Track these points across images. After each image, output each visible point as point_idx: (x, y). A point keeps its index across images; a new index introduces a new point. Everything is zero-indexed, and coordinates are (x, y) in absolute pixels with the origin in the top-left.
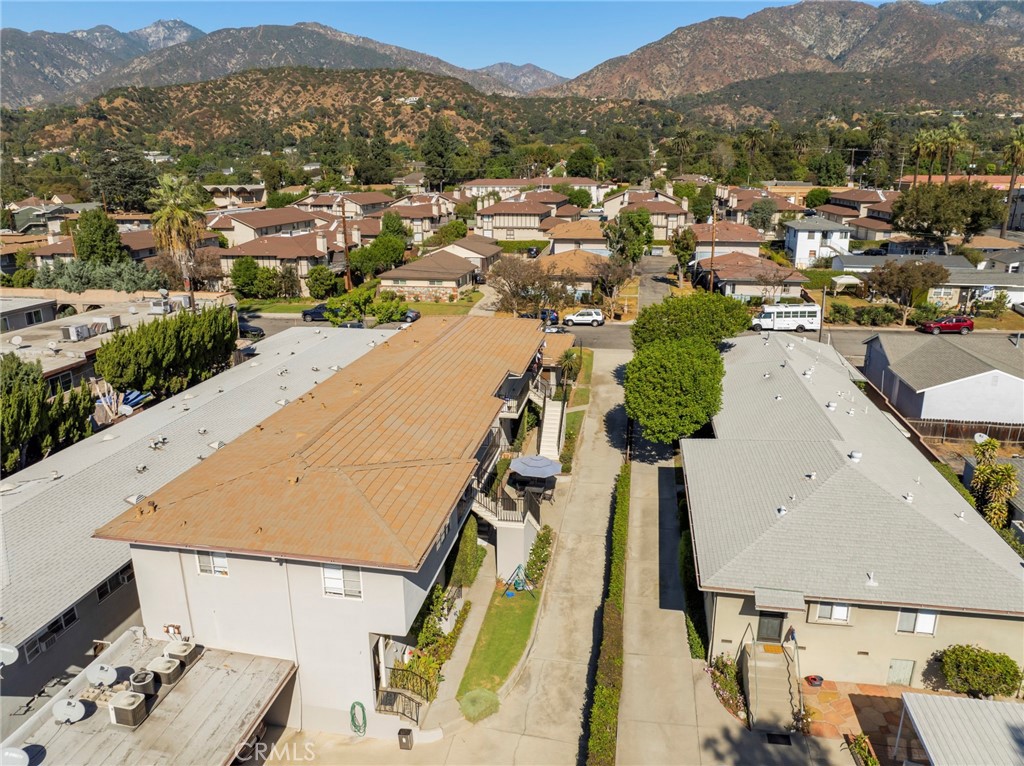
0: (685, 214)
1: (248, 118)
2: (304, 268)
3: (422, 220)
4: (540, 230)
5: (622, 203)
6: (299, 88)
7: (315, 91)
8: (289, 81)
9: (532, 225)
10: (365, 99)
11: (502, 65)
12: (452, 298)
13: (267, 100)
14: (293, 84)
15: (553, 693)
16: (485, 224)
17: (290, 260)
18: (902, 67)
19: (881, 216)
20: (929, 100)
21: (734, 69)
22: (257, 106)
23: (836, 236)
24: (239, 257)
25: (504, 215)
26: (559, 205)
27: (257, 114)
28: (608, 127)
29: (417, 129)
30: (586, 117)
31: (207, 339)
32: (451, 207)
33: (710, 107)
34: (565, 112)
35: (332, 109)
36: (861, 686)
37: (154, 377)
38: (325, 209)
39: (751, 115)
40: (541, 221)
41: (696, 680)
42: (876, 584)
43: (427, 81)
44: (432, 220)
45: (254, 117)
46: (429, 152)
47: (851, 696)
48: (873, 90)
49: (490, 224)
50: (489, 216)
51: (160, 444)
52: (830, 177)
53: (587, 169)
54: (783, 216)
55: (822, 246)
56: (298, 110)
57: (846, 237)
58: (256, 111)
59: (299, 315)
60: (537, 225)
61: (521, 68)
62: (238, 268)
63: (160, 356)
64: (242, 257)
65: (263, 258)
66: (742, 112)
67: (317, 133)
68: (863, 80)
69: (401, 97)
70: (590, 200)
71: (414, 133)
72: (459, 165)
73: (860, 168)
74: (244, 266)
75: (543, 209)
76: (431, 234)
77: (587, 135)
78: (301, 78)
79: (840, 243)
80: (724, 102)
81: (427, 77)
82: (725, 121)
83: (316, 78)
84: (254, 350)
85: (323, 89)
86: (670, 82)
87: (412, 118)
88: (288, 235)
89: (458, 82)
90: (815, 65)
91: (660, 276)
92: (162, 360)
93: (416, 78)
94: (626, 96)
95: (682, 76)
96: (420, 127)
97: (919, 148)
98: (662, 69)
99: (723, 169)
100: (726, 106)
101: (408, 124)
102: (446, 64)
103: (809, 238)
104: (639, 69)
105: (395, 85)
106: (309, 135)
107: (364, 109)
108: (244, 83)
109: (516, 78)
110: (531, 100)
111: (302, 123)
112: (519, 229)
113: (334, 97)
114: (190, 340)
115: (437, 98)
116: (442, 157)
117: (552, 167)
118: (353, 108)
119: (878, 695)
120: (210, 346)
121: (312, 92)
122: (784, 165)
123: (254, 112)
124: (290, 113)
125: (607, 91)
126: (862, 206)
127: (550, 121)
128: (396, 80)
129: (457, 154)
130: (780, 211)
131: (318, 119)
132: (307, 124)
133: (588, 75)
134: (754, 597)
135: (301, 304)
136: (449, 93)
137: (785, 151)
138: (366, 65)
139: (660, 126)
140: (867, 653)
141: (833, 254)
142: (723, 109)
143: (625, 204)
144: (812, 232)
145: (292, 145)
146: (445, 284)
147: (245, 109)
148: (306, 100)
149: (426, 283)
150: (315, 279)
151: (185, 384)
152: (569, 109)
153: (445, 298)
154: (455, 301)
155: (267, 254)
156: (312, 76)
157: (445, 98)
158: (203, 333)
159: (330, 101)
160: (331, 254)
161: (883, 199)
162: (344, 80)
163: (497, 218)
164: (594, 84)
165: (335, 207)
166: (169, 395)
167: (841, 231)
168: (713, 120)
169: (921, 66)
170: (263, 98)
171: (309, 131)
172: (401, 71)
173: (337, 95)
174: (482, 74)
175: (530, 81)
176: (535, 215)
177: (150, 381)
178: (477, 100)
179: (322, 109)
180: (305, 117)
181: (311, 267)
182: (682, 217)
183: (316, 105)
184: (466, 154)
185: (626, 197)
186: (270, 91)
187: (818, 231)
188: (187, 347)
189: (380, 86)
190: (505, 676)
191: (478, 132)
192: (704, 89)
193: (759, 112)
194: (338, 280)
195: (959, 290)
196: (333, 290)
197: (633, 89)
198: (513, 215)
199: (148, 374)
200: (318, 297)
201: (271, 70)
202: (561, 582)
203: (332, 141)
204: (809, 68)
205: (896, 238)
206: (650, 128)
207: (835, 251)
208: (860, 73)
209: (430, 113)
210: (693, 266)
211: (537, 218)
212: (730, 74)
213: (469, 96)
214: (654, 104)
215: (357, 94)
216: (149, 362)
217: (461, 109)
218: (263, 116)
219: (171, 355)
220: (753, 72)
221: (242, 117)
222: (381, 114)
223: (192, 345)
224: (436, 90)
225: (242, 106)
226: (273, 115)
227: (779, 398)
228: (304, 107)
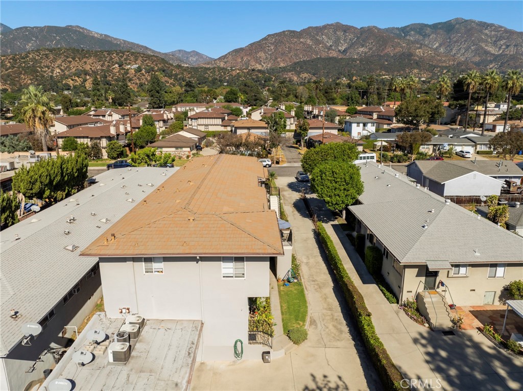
0: (294, 117)
1: (42, 74)
2: (104, 143)
3: (159, 121)
4: (222, 126)
5: (260, 113)
6: (71, 59)
7: (80, 61)
8: (65, 56)
9: (218, 123)
10: (109, 66)
11: (180, 51)
12: (188, 157)
13: (52, 65)
14: (68, 57)
15: (331, 327)
16: (193, 123)
17: (96, 138)
18: (372, 56)
19: (384, 117)
20: (385, 71)
21: (296, 55)
22: (47, 69)
23: (369, 125)
24: (65, 137)
25: (203, 118)
26: (229, 114)
27: (47, 72)
28: (237, 82)
29: (138, 82)
30: (226, 77)
31: (75, 171)
32: (172, 115)
33: (286, 73)
34: (215, 75)
35: (90, 70)
36: (473, 307)
37: (49, 190)
38: (101, 117)
39: (305, 78)
40: (222, 121)
41: (397, 313)
42: (479, 254)
43: (142, 57)
44: (164, 121)
45: (45, 74)
46: (152, 91)
47: (470, 311)
48: (360, 66)
49: (196, 123)
50: (195, 119)
51: (72, 221)
52: (353, 103)
53: (235, 100)
54: (340, 118)
55: (363, 130)
56: (71, 71)
57: (374, 126)
58: (46, 71)
59: (105, 168)
60: (221, 123)
61: (189, 53)
62: (66, 143)
63: (52, 178)
64: (68, 137)
65: (80, 137)
66: (301, 76)
67: (82, 83)
68: (356, 62)
69: (128, 65)
70: (242, 113)
71: (136, 84)
72: (167, 97)
73: (364, 99)
74: (69, 142)
75: (221, 116)
76: (164, 129)
77: (227, 85)
78: (72, 54)
79: (371, 128)
80: (292, 71)
81: (142, 55)
82: (293, 80)
83: (80, 54)
84: (95, 180)
85: (84, 60)
86: (265, 61)
87: (135, 76)
88: (93, 126)
89: (158, 58)
90: (333, 54)
91: (289, 145)
92: (53, 181)
93: (136, 55)
94: (244, 67)
95: (271, 58)
96: (140, 80)
97: (396, 87)
98: (261, 54)
99: (303, 99)
100: (293, 73)
101: (133, 79)
102: (150, 50)
103: (357, 126)
104: (250, 54)
105: (125, 59)
106: (78, 84)
107: (108, 71)
108: (38, 56)
109: (187, 58)
110: (196, 68)
111: (73, 78)
112: (211, 125)
113: (90, 64)
114: (67, 170)
115: (148, 66)
116: (159, 93)
117: (215, 99)
118: (102, 70)
119: (482, 310)
120: (76, 174)
121: (78, 61)
122: (330, 97)
123: (45, 72)
124: (66, 72)
125: (235, 65)
126: (374, 113)
127: (208, 79)
128: (125, 57)
129: (166, 92)
130: (339, 116)
131: (83, 76)
132: (76, 78)
133: (225, 57)
134: (427, 265)
135: (104, 162)
136: (154, 63)
137: (330, 91)
138: (107, 49)
139: (263, 82)
140: (474, 290)
141: (369, 134)
142: (292, 74)
143: (262, 114)
144: (358, 123)
145: (68, 89)
146: (184, 149)
147: (40, 70)
148: (75, 66)
149: (174, 149)
150: (111, 149)
151: (64, 196)
152: (217, 73)
153: (184, 156)
154: (190, 158)
155: (82, 135)
156: (78, 53)
157: (152, 66)
158: (73, 168)
159: (89, 67)
160: (118, 135)
161: (384, 110)
162: (96, 56)
163: (200, 120)
164: (228, 61)
165: (106, 116)
166: (56, 201)
167: (372, 123)
168: (288, 79)
169: (380, 56)
170: (50, 64)
171: (77, 82)
172: (128, 52)
173: (93, 64)
174: (170, 55)
175: (195, 59)
176: (219, 118)
177: (47, 193)
178: (169, 67)
179: (85, 70)
180: (75, 75)
181: (108, 142)
182: (292, 119)
183: (81, 68)
184: (170, 92)
185: (262, 111)
186: (54, 61)
187: (361, 123)
188: (66, 174)
189: (116, 59)
190: (304, 321)
191: (171, 84)
192: (282, 65)
193: (309, 76)
194: (123, 149)
195: (432, 146)
196: (121, 154)
197: (247, 64)
198: (208, 118)
199: (46, 189)
200: (113, 158)
201: (54, 49)
202: (309, 277)
203: (97, 84)
204: (331, 55)
205: (395, 126)
206: (259, 83)
207: (370, 132)
208: (354, 58)
209: (145, 73)
210: (306, 139)
211: (220, 120)
212: (294, 58)
213: (164, 65)
214: (259, 71)
215: (104, 63)
216: (47, 181)
217: (161, 72)
218: (50, 74)
219: (58, 178)
220: (305, 57)
221: (38, 74)
222: (118, 74)
223: (68, 173)
224: (147, 62)
225: (38, 68)
226: (56, 73)
227: (389, 186)
228: (74, 69)
